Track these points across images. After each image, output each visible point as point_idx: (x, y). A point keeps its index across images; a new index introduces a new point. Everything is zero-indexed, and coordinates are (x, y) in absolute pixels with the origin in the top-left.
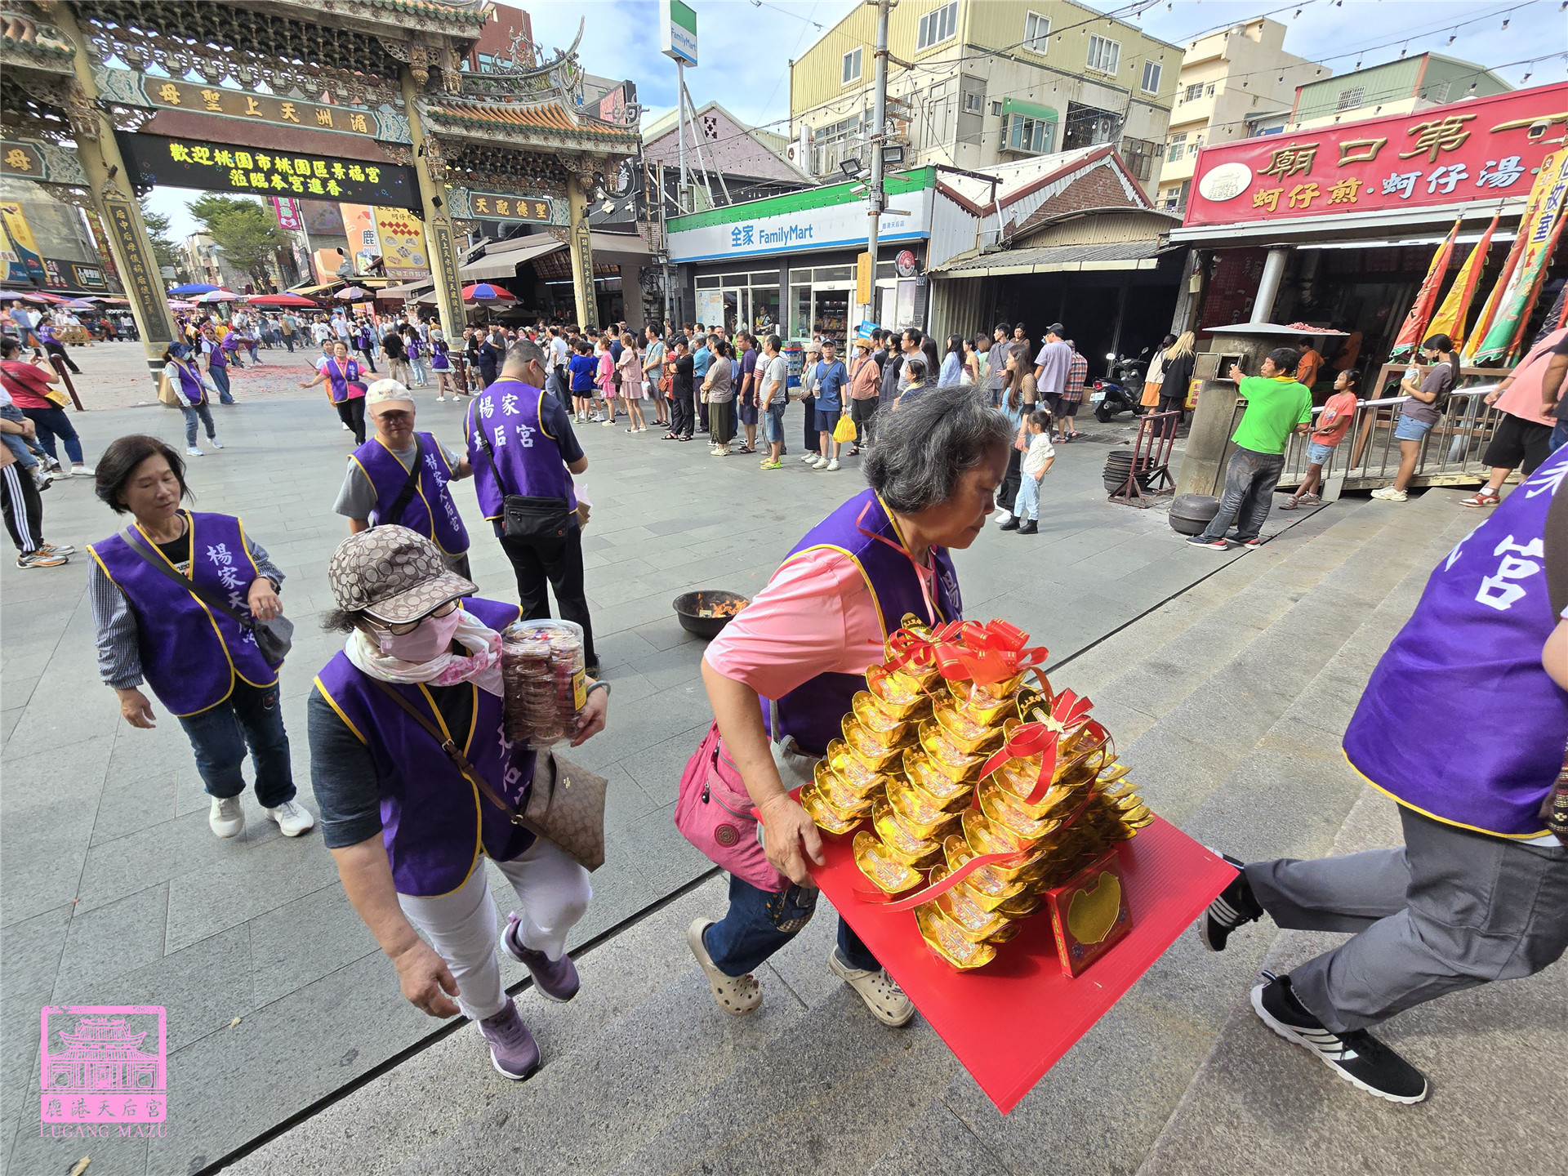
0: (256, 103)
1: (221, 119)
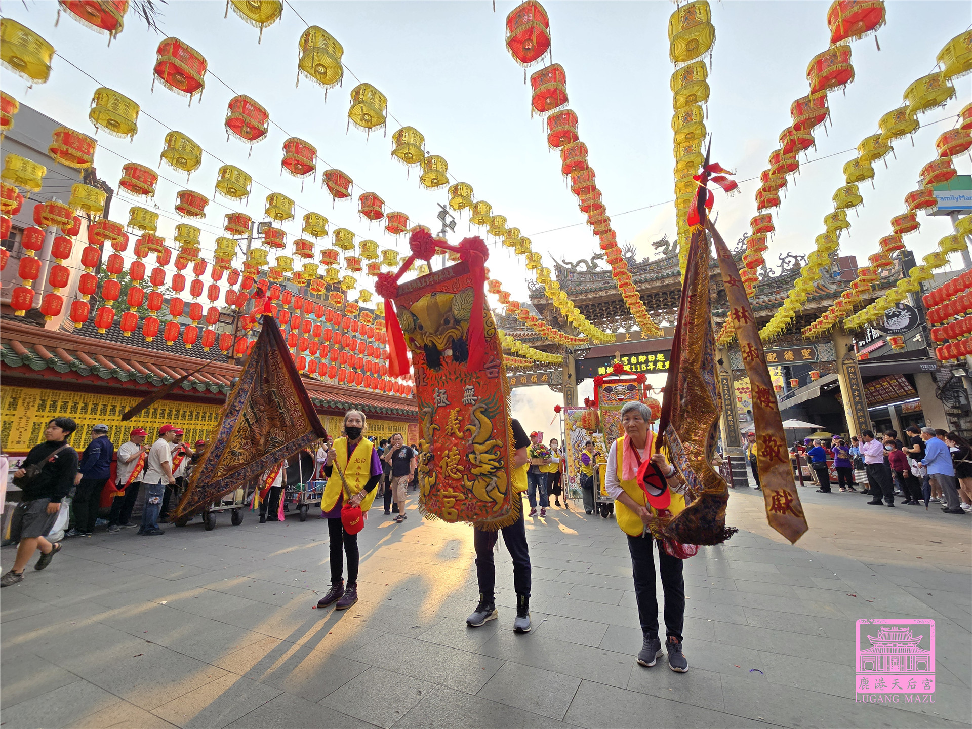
0: (630, 335)
1: (614, 345)
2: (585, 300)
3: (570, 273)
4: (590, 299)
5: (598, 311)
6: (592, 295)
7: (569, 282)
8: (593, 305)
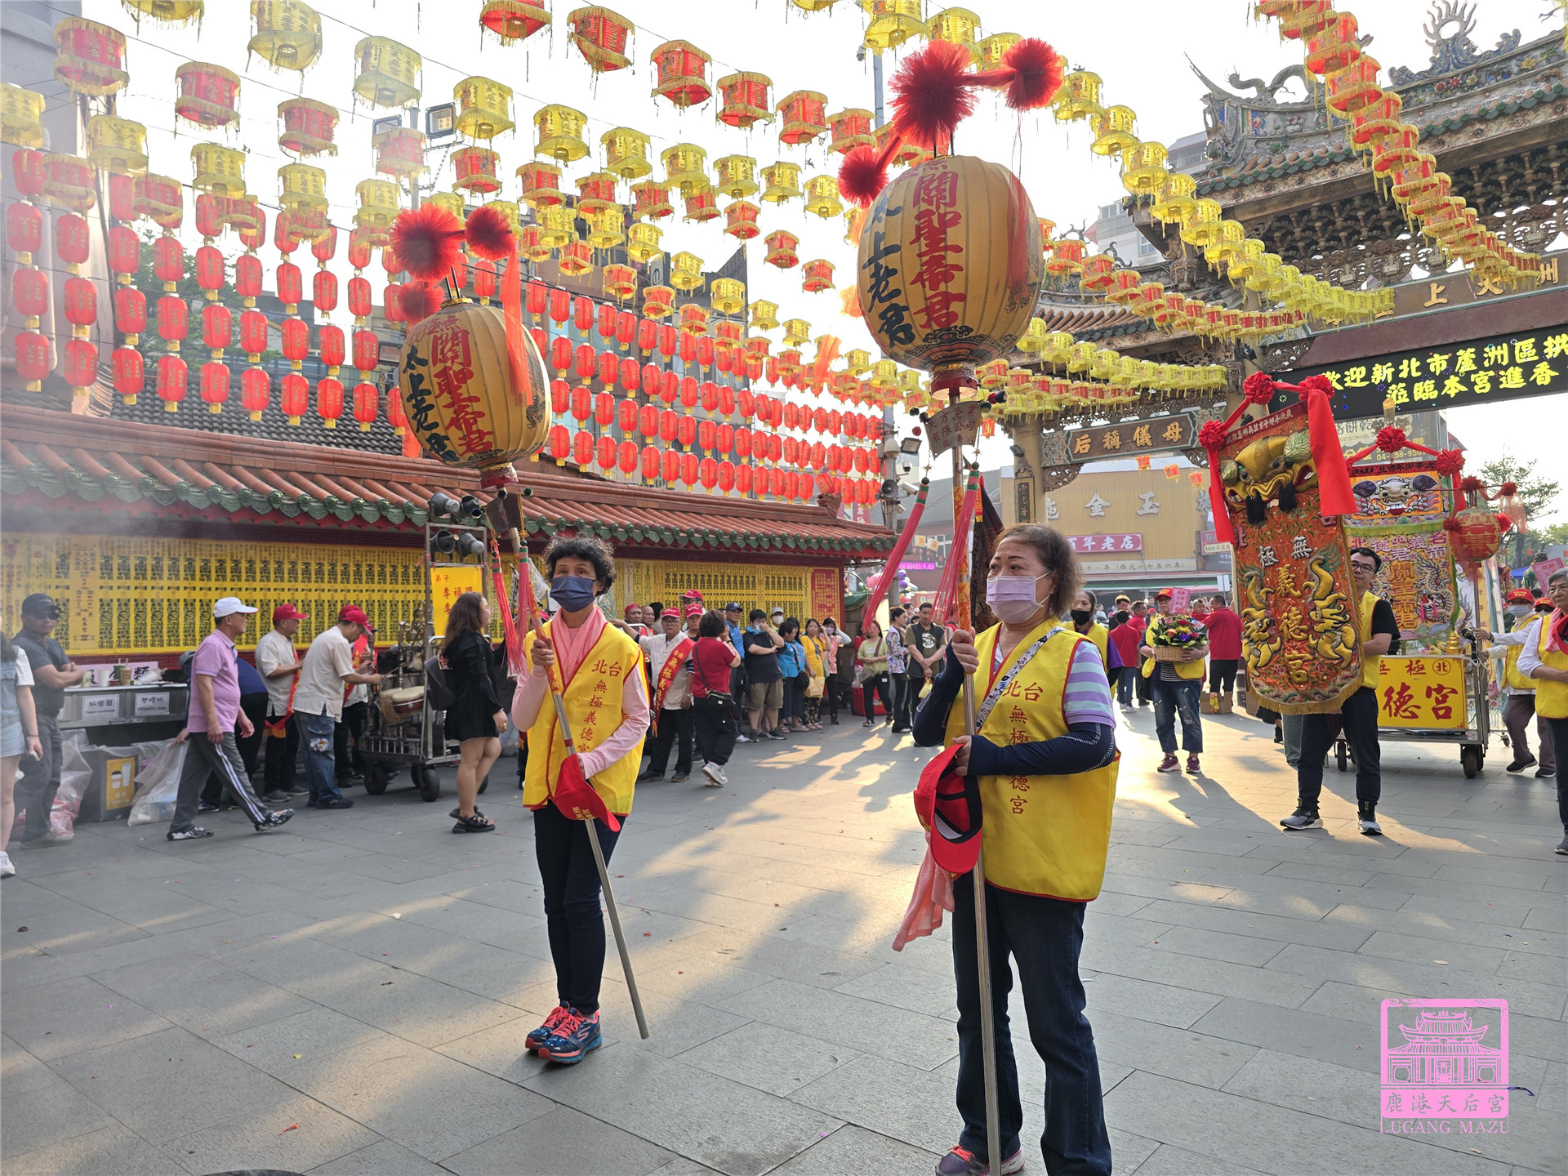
0: (1442, 288)
1: (1390, 322)
2: (1297, 195)
3: (1255, 112)
4: (1314, 191)
5: (1339, 222)
6: (1321, 178)
7: (1251, 143)
8: (1325, 207)
